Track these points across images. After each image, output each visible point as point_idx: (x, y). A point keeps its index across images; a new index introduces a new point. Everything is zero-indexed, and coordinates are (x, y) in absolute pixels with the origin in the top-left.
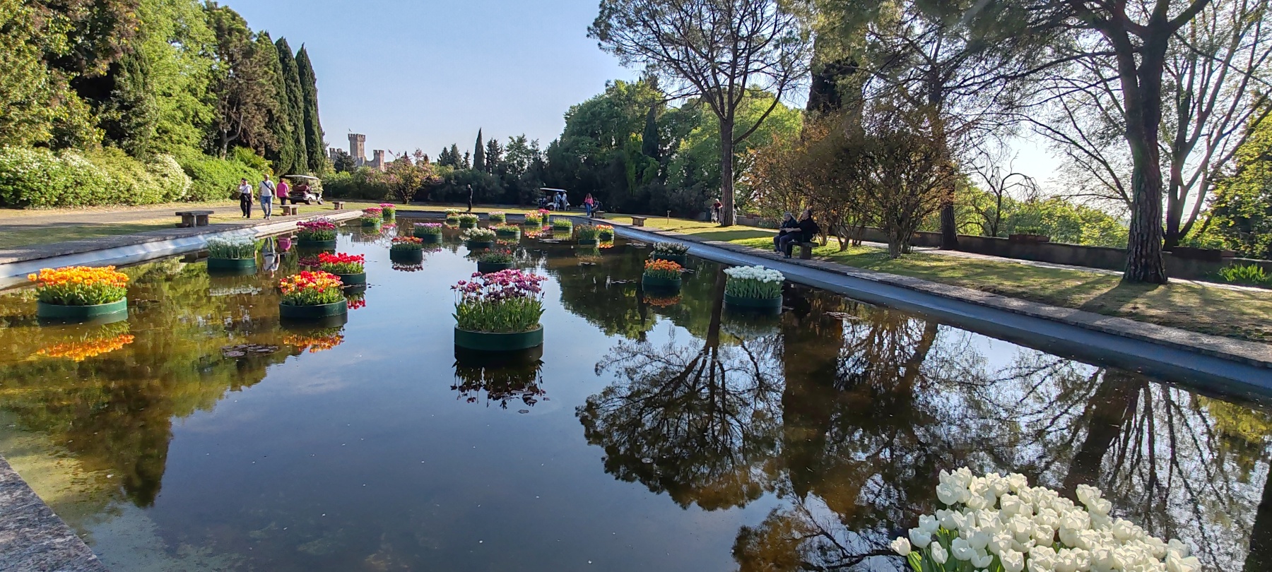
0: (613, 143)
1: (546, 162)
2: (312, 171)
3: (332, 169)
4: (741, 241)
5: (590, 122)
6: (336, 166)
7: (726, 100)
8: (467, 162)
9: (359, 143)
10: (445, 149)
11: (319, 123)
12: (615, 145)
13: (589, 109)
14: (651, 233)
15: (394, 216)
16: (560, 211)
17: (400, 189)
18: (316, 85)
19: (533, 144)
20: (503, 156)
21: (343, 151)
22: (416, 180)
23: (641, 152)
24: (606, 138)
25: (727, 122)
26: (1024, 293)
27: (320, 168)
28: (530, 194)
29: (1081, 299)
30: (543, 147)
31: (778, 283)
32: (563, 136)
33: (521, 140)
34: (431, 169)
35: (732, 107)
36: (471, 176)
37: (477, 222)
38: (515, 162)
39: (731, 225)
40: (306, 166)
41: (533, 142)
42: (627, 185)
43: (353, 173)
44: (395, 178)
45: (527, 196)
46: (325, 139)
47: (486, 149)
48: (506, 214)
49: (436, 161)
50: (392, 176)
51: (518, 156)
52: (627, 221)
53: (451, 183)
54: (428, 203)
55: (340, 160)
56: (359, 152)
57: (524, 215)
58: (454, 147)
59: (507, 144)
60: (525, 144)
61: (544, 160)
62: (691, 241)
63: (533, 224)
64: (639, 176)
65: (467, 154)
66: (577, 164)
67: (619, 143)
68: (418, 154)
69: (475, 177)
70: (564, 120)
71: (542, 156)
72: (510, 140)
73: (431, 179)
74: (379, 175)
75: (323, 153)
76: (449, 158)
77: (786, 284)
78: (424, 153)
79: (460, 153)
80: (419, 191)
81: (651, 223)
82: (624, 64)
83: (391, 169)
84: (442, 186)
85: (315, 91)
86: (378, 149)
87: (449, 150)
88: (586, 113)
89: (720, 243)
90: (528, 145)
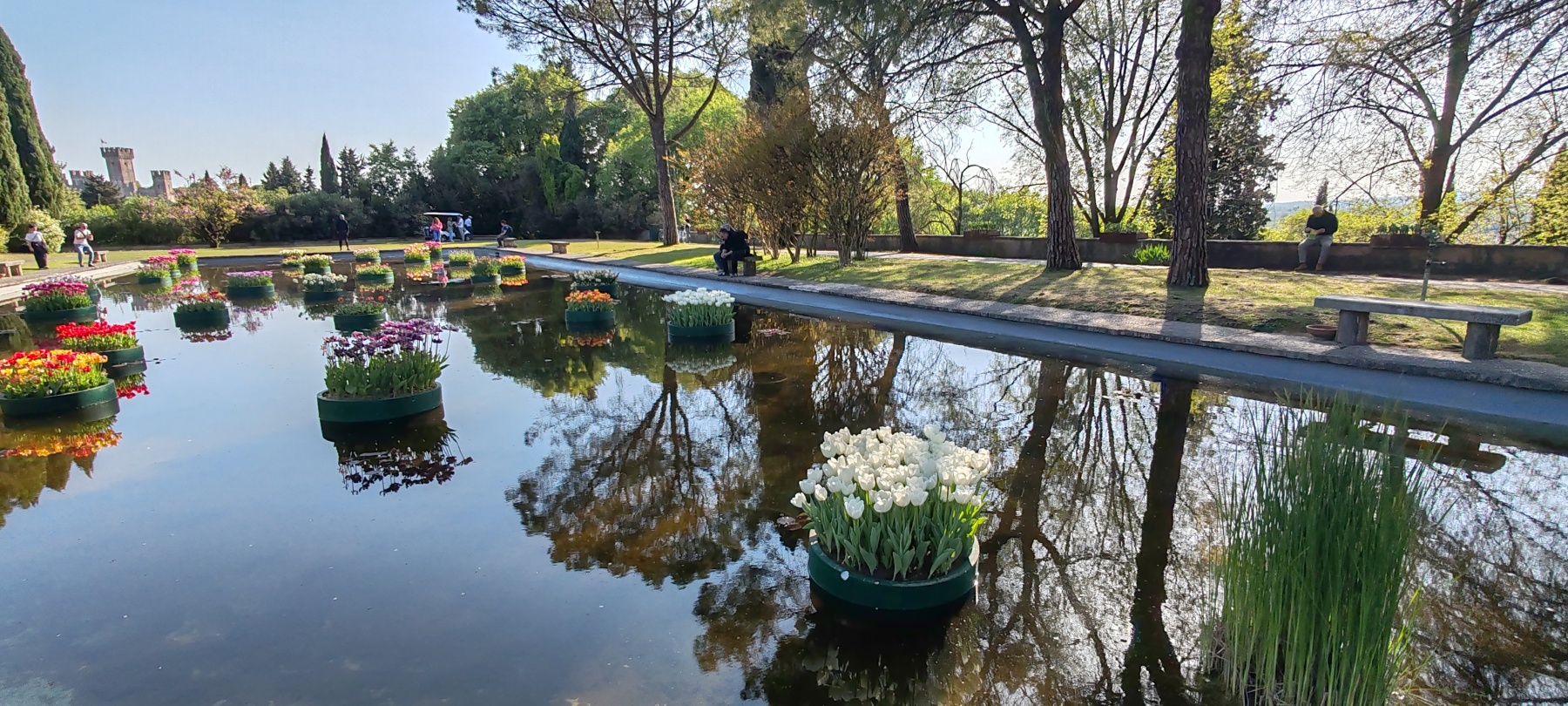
0: (523, 147)
1: (430, 177)
2: (41, 208)
3: (78, 201)
4: (683, 261)
5: (484, 122)
6: (84, 196)
7: (652, 93)
8: (310, 182)
9: (122, 162)
10: (272, 165)
11: (41, 134)
12: (525, 150)
13: (482, 104)
14: (575, 261)
15: (195, 266)
16: (456, 242)
17: (203, 227)
18: (27, 75)
19: (407, 153)
20: (365, 172)
21: (95, 174)
22: (228, 211)
23: (560, 159)
24: (511, 143)
25: (657, 119)
26: (953, 290)
27: (54, 201)
28: (410, 223)
29: (999, 291)
30: (423, 157)
31: (729, 305)
32: (450, 141)
33: (389, 149)
34: (250, 194)
35: (660, 98)
36: (317, 202)
37: (331, 265)
38: (384, 179)
39: (675, 243)
40: (27, 200)
41: (406, 152)
42: (546, 203)
43: (117, 207)
44: (190, 212)
45: (406, 226)
46: (56, 158)
47: (337, 162)
48: (381, 252)
49: (260, 183)
50: (186, 209)
51: (386, 171)
52: (546, 248)
53: (285, 214)
54: (252, 243)
55: (91, 188)
56: (125, 174)
57: (402, 251)
58: (287, 163)
59: (368, 155)
60: (396, 154)
61: (425, 175)
62: (622, 266)
63: (418, 261)
64: (560, 190)
65: (310, 172)
66: (474, 177)
67: (530, 149)
68: (226, 174)
69: (324, 204)
70: (450, 119)
71: (421, 169)
72: (372, 150)
73: (252, 210)
74: (164, 209)
75: (56, 180)
76: (281, 177)
77: (736, 305)
78: (236, 172)
79: (298, 170)
80: (235, 227)
81: (576, 249)
82: (515, 46)
83: (184, 198)
84: (272, 218)
85: (26, 84)
86: (159, 170)
87: (279, 166)
88: (477, 109)
89: (658, 265)
90: (400, 155)
